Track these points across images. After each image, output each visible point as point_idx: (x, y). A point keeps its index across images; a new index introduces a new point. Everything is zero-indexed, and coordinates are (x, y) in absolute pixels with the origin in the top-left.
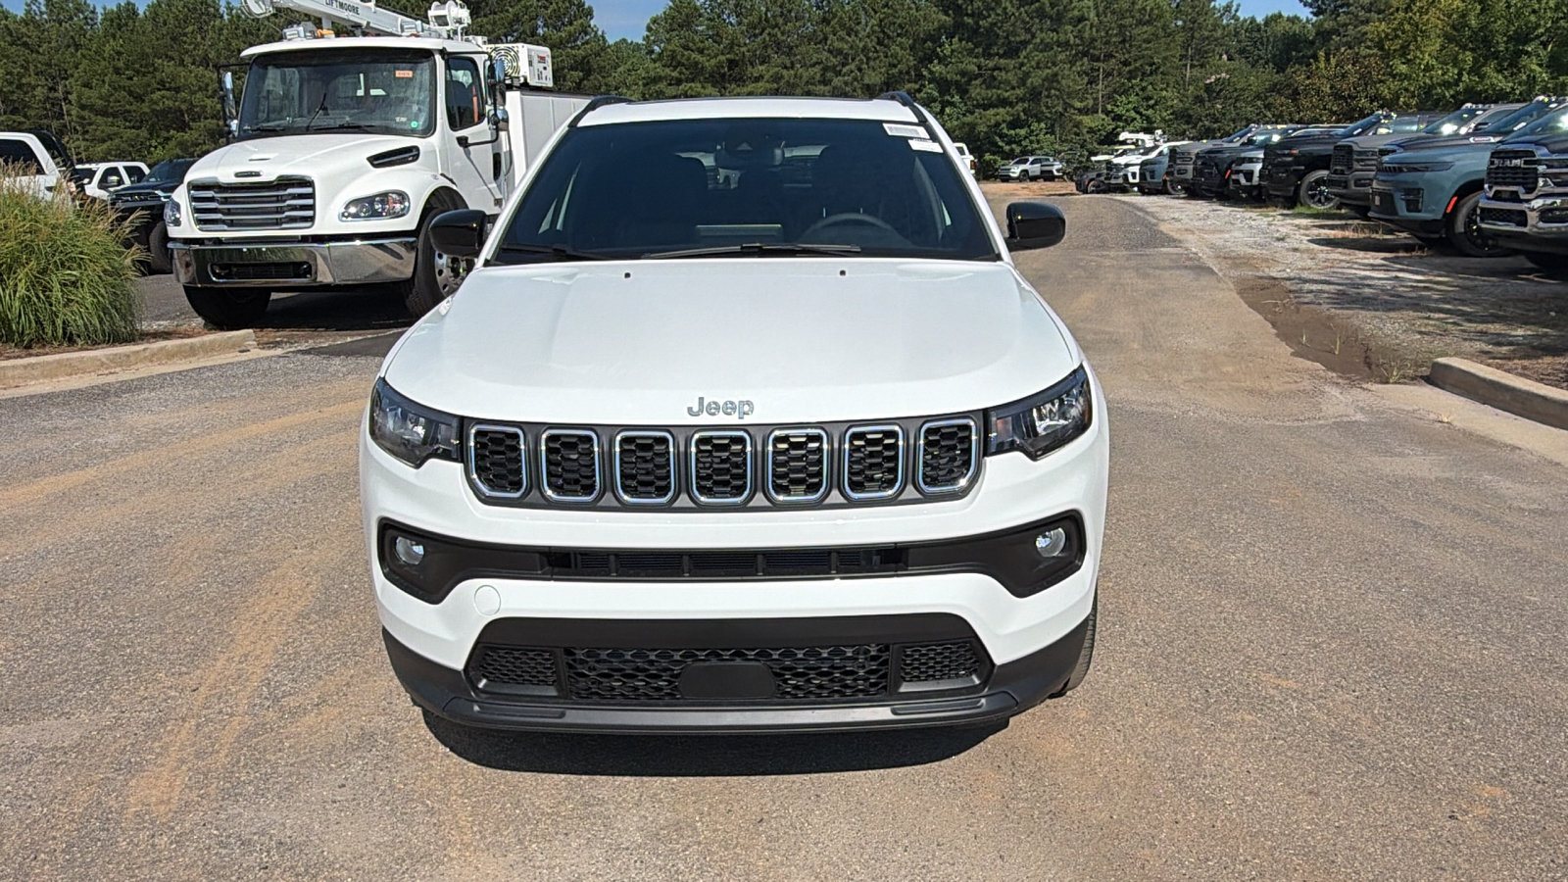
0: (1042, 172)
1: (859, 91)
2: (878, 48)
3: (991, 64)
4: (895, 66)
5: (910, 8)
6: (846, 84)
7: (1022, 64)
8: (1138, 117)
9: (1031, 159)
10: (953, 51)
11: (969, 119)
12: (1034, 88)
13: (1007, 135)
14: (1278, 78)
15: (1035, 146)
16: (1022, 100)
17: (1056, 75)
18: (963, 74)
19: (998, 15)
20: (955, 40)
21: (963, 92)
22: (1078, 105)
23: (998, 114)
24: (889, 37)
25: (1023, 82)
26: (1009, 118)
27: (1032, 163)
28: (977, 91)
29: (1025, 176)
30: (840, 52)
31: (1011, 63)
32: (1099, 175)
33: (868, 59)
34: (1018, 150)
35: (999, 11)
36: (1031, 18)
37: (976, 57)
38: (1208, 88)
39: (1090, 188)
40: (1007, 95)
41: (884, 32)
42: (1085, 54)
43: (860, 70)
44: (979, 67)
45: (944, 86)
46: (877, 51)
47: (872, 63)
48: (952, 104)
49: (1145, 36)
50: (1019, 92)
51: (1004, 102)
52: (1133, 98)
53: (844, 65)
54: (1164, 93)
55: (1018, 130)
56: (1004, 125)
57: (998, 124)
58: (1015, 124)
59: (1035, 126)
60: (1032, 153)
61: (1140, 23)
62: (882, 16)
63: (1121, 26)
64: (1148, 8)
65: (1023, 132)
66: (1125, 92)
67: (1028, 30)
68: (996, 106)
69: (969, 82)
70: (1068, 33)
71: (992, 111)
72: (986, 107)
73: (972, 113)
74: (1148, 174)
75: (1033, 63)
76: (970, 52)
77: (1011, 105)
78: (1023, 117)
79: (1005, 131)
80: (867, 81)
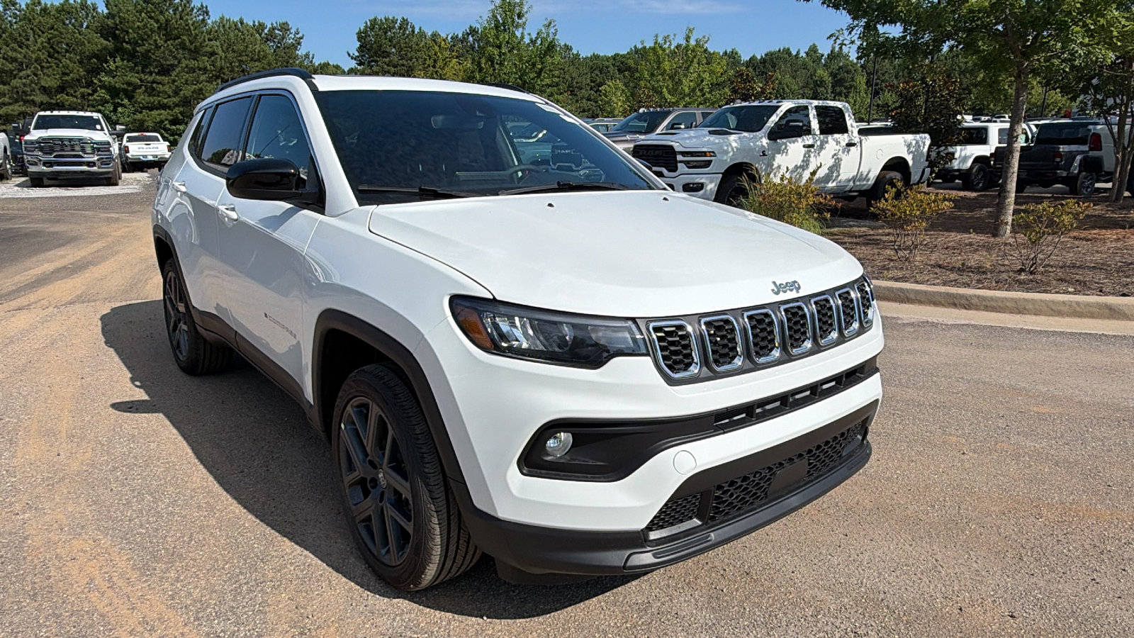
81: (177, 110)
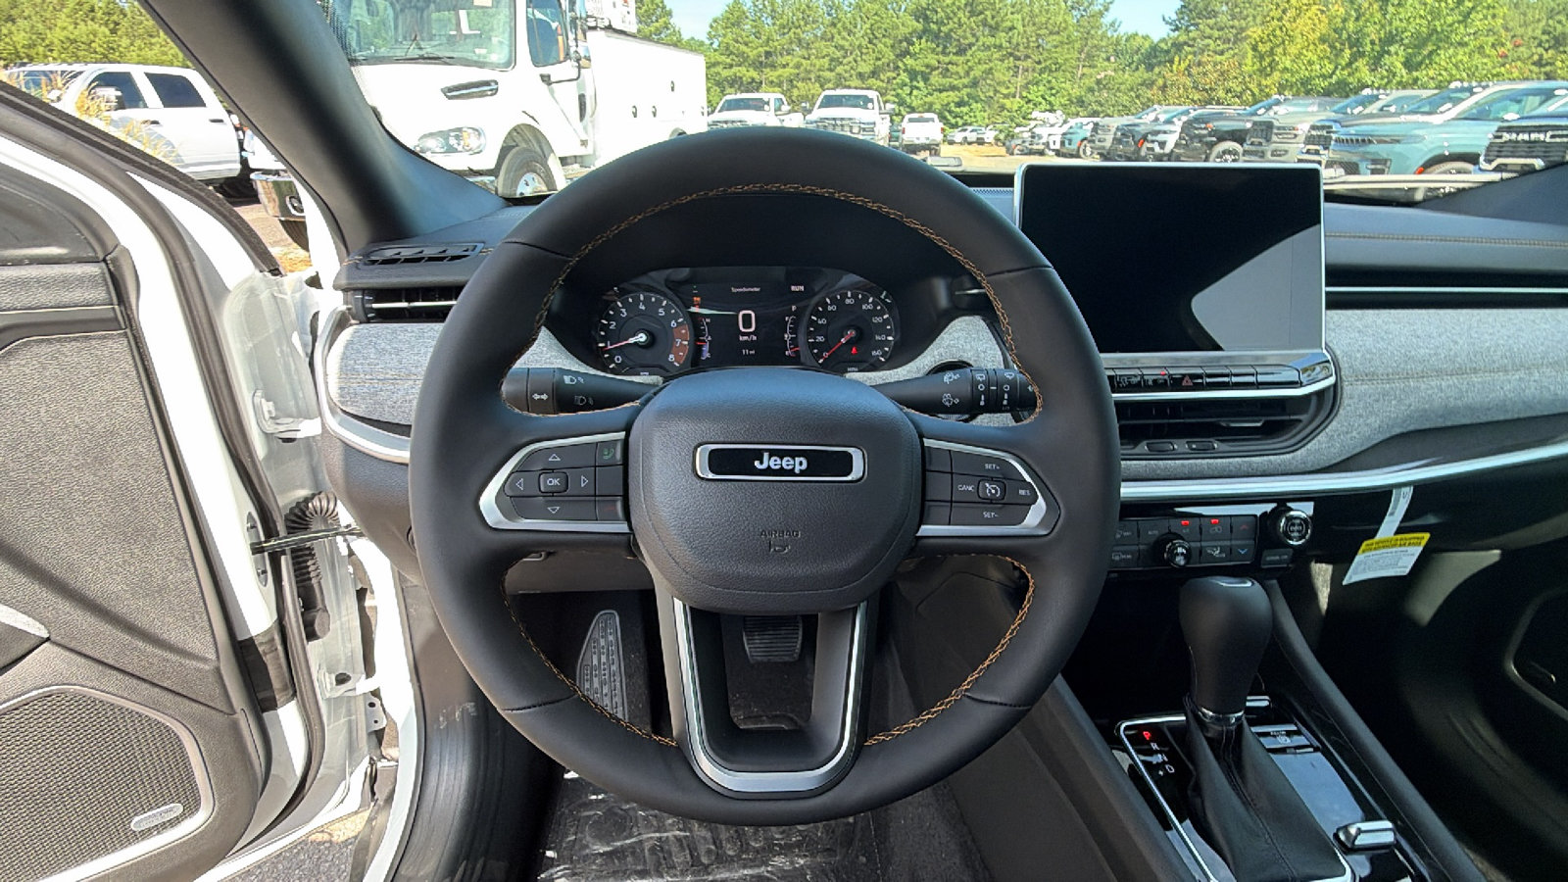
0: (978, 139)
1: (854, 77)
2: (869, 45)
3: (947, 59)
4: (879, 59)
5: (893, 17)
6: (846, 72)
7: (968, 61)
8: (1043, 102)
9: (970, 128)
10: (921, 49)
11: (929, 99)
12: (975, 78)
13: (953, 112)
14: (1146, 76)
15: (973, 120)
16: (966, 87)
17: (991, 69)
18: (927, 66)
19: (955, 23)
20: (923, 41)
21: (926, 79)
22: (1005, 92)
23: (949, 96)
24: (876, 38)
25: (967, 74)
26: (957, 100)
27: (972, 131)
28: (936, 79)
29: (966, 141)
30: (842, 47)
31: (961, 59)
32: (1024, 142)
33: (862, 53)
34: (960, 122)
35: (956, 20)
36: (978, 26)
37: (937, 54)
38: (1098, 82)
39: (1016, 151)
40: (956, 82)
41: (873, 34)
42: (1011, 54)
43: (856, 61)
44: (939, 62)
45: (913, 74)
46: (867, 48)
47: (864, 57)
48: (918, 88)
49: (1055, 43)
50: (966, 81)
51: (953, 88)
52: (1041, 88)
53: (844, 57)
54: (1063, 85)
55: (962, 108)
56: (952, 105)
57: (949, 104)
58: (959, 104)
59: (974, 106)
60: (970, 124)
61: (1051, 33)
62: (873, 22)
63: (1038, 35)
64: (1058, 23)
65: (965, 109)
66: (1037, 84)
67: (974, 35)
68: (947, 91)
69: (930, 73)
70: (1002, 38)
71: (945, 94)
72: (941, 91)
73: (931, 95)
74: (1067, 142)
75: (977, 61)
76: (933, 50)
77: (958, 89)
78: (966, 99)
79: (953, 108)
80: (860, 70)
81: (965, 91)
